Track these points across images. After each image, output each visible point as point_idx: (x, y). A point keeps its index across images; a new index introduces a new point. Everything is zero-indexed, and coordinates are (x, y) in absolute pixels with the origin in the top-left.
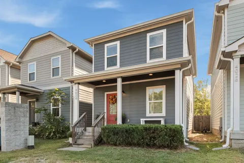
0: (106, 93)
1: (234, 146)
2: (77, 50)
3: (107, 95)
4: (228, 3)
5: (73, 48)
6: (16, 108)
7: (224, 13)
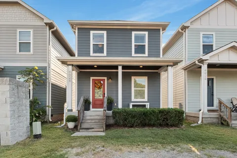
0: (92, 78)
1: (204, 122)
2: (55, 28)
3: (93, 79)
4: (190, 25)
5: (51, 26)
6: (19, 87)
7: (185, 31)
